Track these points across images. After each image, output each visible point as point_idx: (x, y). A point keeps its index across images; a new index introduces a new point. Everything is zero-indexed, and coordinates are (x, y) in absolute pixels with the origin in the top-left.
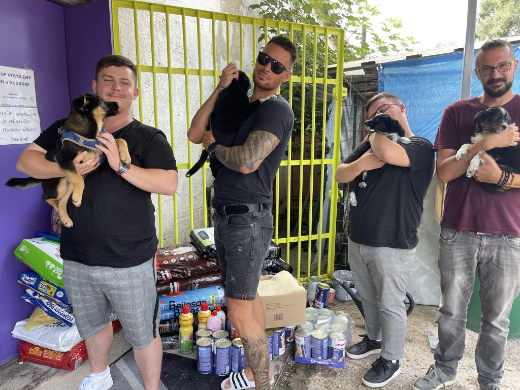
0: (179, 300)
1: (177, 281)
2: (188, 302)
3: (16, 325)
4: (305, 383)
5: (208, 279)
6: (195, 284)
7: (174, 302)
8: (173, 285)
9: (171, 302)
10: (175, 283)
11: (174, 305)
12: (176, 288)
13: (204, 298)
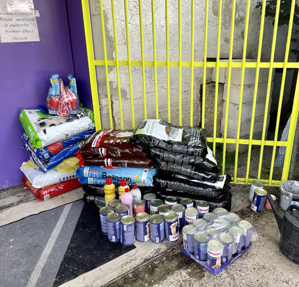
0: (110, 173)
1: (110, 158)
2: (117, 176)
3: (23, 164)
4: (168, 273)
5: (136, 162)
6: (125, 164)
7: (106, 173)
8: (107, 160)
9: (103, 173)
10: (109, 159)
11: (106, 176)
12: (109, 163)
13: (129, 176)
